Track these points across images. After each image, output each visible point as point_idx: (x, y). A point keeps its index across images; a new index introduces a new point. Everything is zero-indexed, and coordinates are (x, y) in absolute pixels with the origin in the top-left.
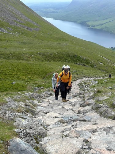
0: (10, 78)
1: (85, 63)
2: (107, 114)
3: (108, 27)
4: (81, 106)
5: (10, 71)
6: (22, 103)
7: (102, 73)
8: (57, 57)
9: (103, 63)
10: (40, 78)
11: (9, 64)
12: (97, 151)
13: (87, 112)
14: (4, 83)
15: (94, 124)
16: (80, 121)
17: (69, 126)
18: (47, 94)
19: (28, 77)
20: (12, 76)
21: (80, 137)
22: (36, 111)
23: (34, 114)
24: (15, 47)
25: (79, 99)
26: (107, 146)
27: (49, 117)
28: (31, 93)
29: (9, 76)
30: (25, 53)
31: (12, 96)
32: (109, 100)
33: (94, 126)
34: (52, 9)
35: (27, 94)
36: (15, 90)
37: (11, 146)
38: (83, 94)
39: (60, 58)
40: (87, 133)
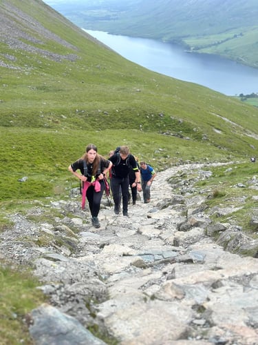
0: (15, 170)
1: (183, 130)
2: (239, 245)
3: (232, 48)
4: (180, 228)
5: (14, 152)
6: (47, 225)
7: (219, 153)
8: (119, 120)
9: (222, 131)
11: (11, 137)
12: (226, 331)
13: (194, 242)
15: (213, 270)
16: (180, 262)
17: (158, 275)
19: (55, 166)
20: (18, 165)
21: (184, 300)
22: (79, 242)
23: (75, 249)
24: (24, 99)
25: (173, 212)
26: (246, 318)
27: (109, 256)
28: (65, 203)
29: (12, 163)
30: (47, 111)
31: (23, 209)
32: (243, 213)
33: (213, 273)
34: (105, 11)
35: (56, 204)
36: (28, 196)
37: (35, 325)
38: (182, 202)
39: (125, 121)
40: (199, 290)
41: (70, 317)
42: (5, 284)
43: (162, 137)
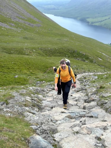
0: (13, 72)
1: (85, 58)
4: (86, 101)
5: (13, 65)
6: (28, 97)
7: (101, 68)
8: (58, 53)
9: (102, 59)
10: (42, 72)
11: (12, 58)
13: (93, 108)
14: (7, 77)
15: (102, 121)
16: (87, 117)
17: (78, 122)
18: (50, 88)
19: (30, 71)
20: (14, 70)
21: (91, 134)
22: (42, 106)
23: (40, 109)
24: (17, 42)
25: (82, 94)
27: (56, 112)
28: (35, 88)
29: (11, 69)
30: (27, 48)
31: (18, 90)
33: (103, 123)
34: (53, 6)
35: (31, 88)
36: (18, 84)
37: (31, 144)
38: (86, 90)
39: (60, 53)
40: (98, 131)
41: (45, 140)
42: (17, 124)
43: (76, 61)
